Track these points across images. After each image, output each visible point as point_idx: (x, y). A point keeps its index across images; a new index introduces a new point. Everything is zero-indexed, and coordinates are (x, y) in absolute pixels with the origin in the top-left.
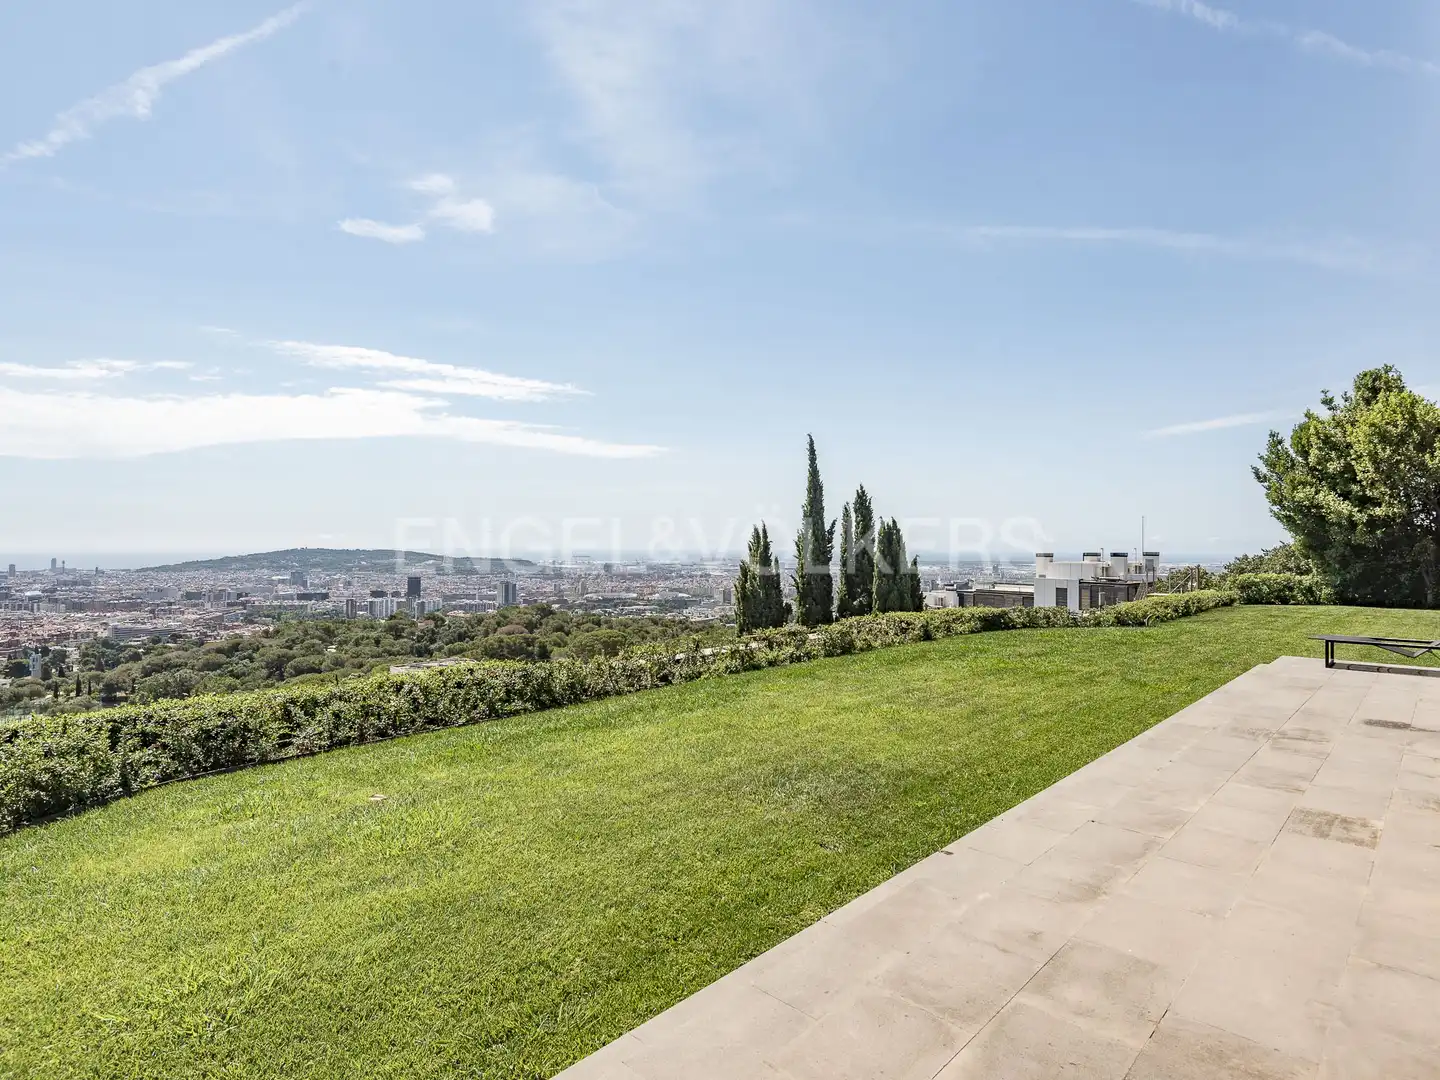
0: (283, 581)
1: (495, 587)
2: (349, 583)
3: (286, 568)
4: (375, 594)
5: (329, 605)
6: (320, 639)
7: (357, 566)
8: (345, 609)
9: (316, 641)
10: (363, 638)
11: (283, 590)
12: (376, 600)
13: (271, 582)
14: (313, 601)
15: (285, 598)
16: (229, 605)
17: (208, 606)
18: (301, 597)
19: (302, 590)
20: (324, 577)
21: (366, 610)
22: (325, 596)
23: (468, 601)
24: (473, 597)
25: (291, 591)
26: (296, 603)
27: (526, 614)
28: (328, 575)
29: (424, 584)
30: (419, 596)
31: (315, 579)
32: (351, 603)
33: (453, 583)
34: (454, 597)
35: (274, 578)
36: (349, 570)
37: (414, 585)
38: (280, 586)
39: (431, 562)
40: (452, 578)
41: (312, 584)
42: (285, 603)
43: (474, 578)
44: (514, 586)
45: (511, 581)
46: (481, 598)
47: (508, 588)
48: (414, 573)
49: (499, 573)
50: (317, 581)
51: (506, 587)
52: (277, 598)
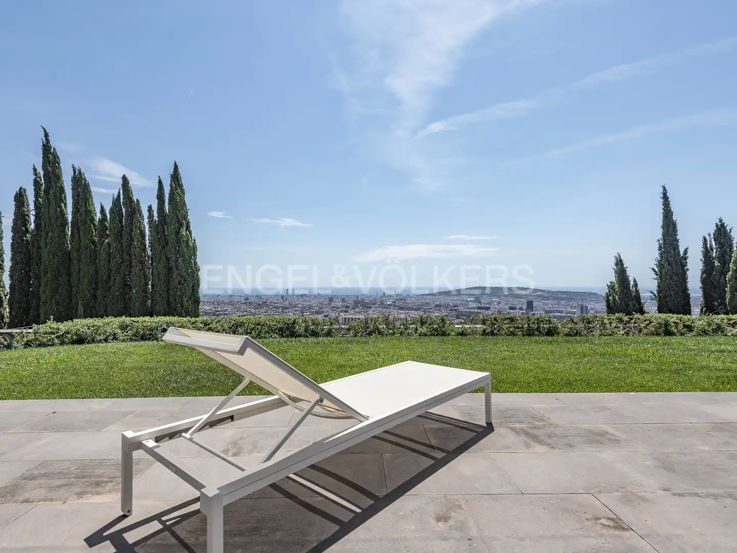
0: (471, 301)
1: (575, 307)
2: (499, 303)
3: (473, 295)
4: (511, 308)
5: (490, 312)
7: (503, 295)
11: (471, 305)
12: (510, 311)
13: (467, 301)
14: (483, 310)
15: (472, 308)
16: (451, 310)
17: (443, 310)
18: (478, 308)
19: (479, 305)
20: (489, 300)
22: (488, 309)
23: (559, 314)
24: (562, 312)
25: (474, 306)
26: (476, 311)
29: (535, 304)
30: (533, 311)
31: (484, 301)
32: (500, 312)
33: (550, 304)
34: (551, 312)
35: (468, 299)
36: (499, 297)
37: (530, 305)
38: (470, 303)
39: (539, 293)
40: (550, 302)
41: (483, 303)
42: (471, 311)
43: (563, 302)
44: (587, 307)
45: (585, 304)
46: (566, 313)
47: (583, 309)
48: (530, 298)
49: (578, 300)
50: (485, 302)
51: (582, 307)
52: (469, 308)
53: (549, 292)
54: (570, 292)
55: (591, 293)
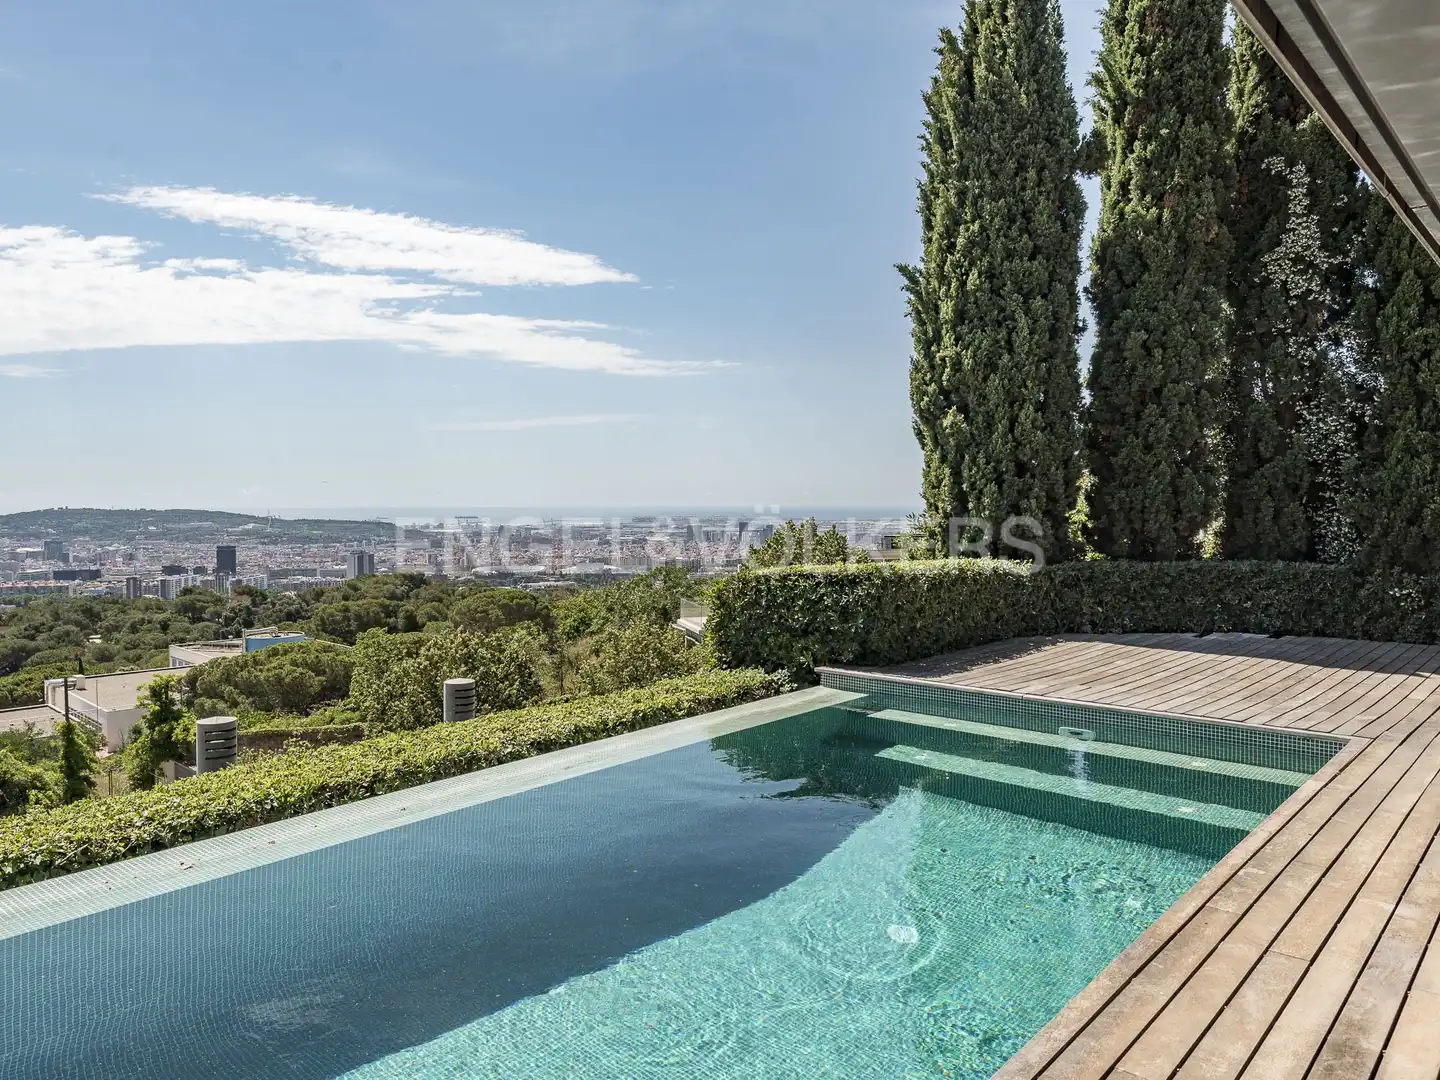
0: (32, 555)
1: (344, 560)
2: (131, 557)
3: (37, 536)
4: (170, 570)
5: (100, 587)
6: (77, 624)
7: (141, 533)
8: (125, 592)
9: (72, 628)
10: (142, 621)
11: (33, 567)
12: (168, 578)
13: (14, 556)
14: (77, 581)
15: (36, 577)
18: (58, 575)
19: (61, 566)
20: (95, 548)
21: (157, 593)
22: (95, 575)
23: (304, 579)
24: (313, 573)
25: (44, 568)
26: (52, 583)
27: (386, 584)
28: (101, 546)
29: (240, 556)
30: (234, 571)
31: (80, 551)
32: (134, 583)
33: (281, 555)
34: (285, 573)
35: (18, 550)
36: (130, 539)
37: (227, 559)
38: (29, 561)
39: (251, 526)
40: (279, 548)
41: (76, 558)
42: (35, 584)
43: (314, 548)
44: (371, 557)
45: (369, 550)
46: (325, 574)
47: (363, 561)
48: (225, 541)
49: (351, 541)
50: (83, 554)
51: (361, 559)
52: (24, 577)
53: (274, 522)
54: (330, 521)
55: (379, 524)
